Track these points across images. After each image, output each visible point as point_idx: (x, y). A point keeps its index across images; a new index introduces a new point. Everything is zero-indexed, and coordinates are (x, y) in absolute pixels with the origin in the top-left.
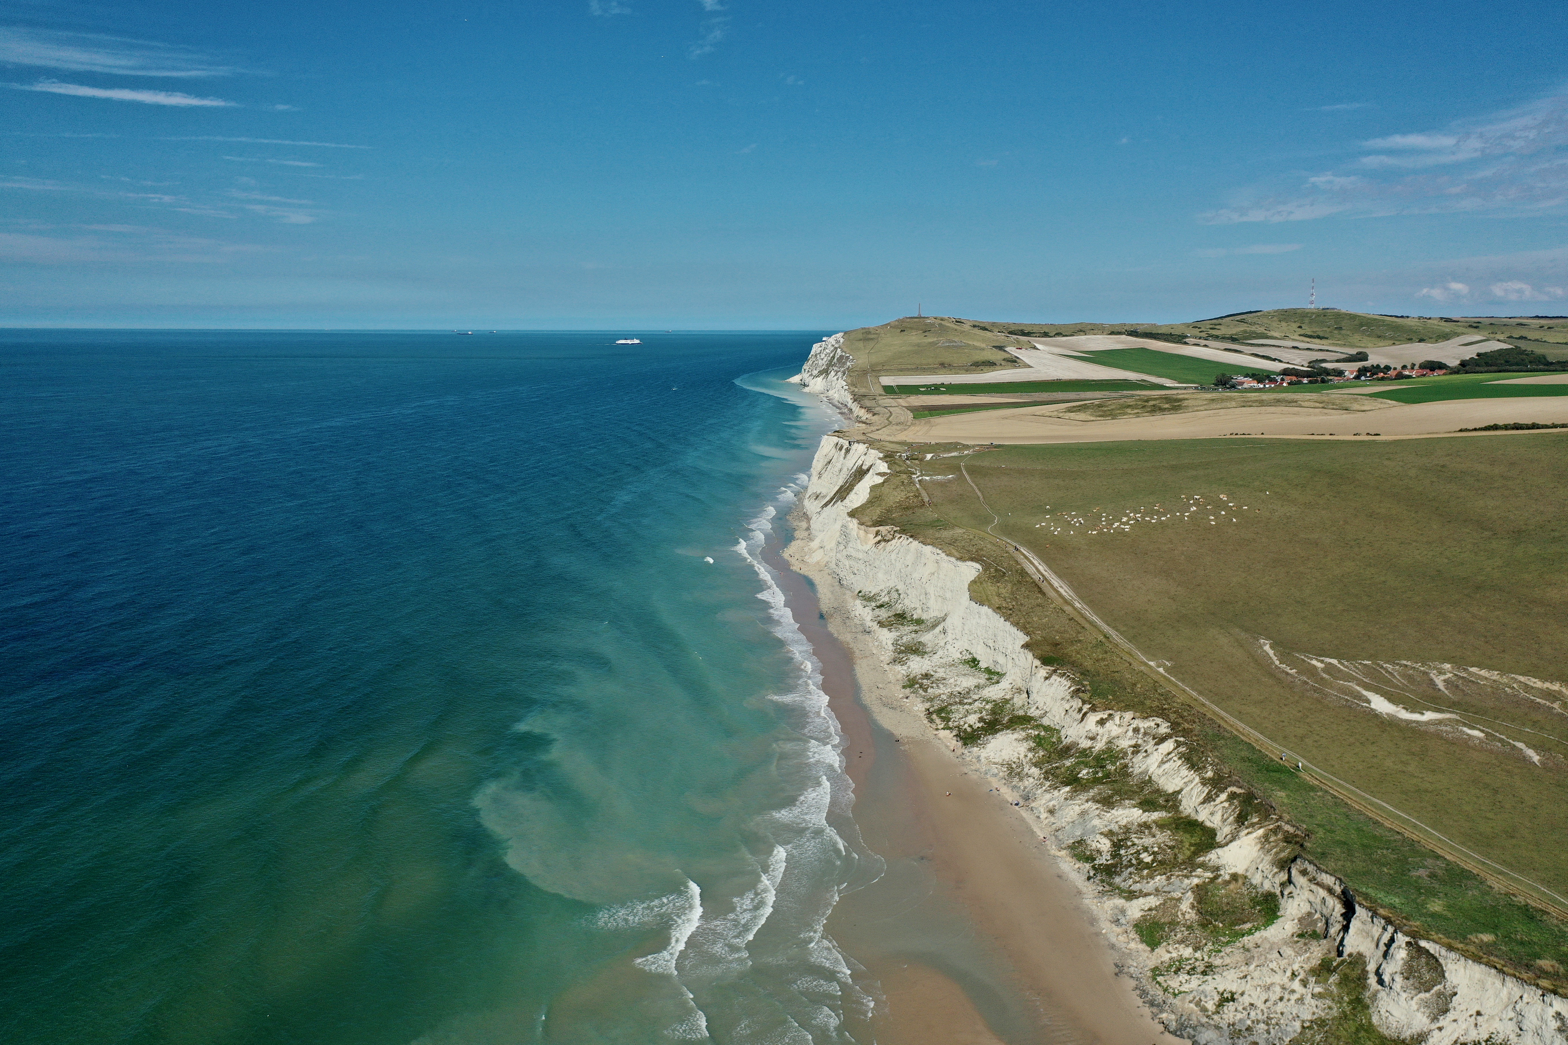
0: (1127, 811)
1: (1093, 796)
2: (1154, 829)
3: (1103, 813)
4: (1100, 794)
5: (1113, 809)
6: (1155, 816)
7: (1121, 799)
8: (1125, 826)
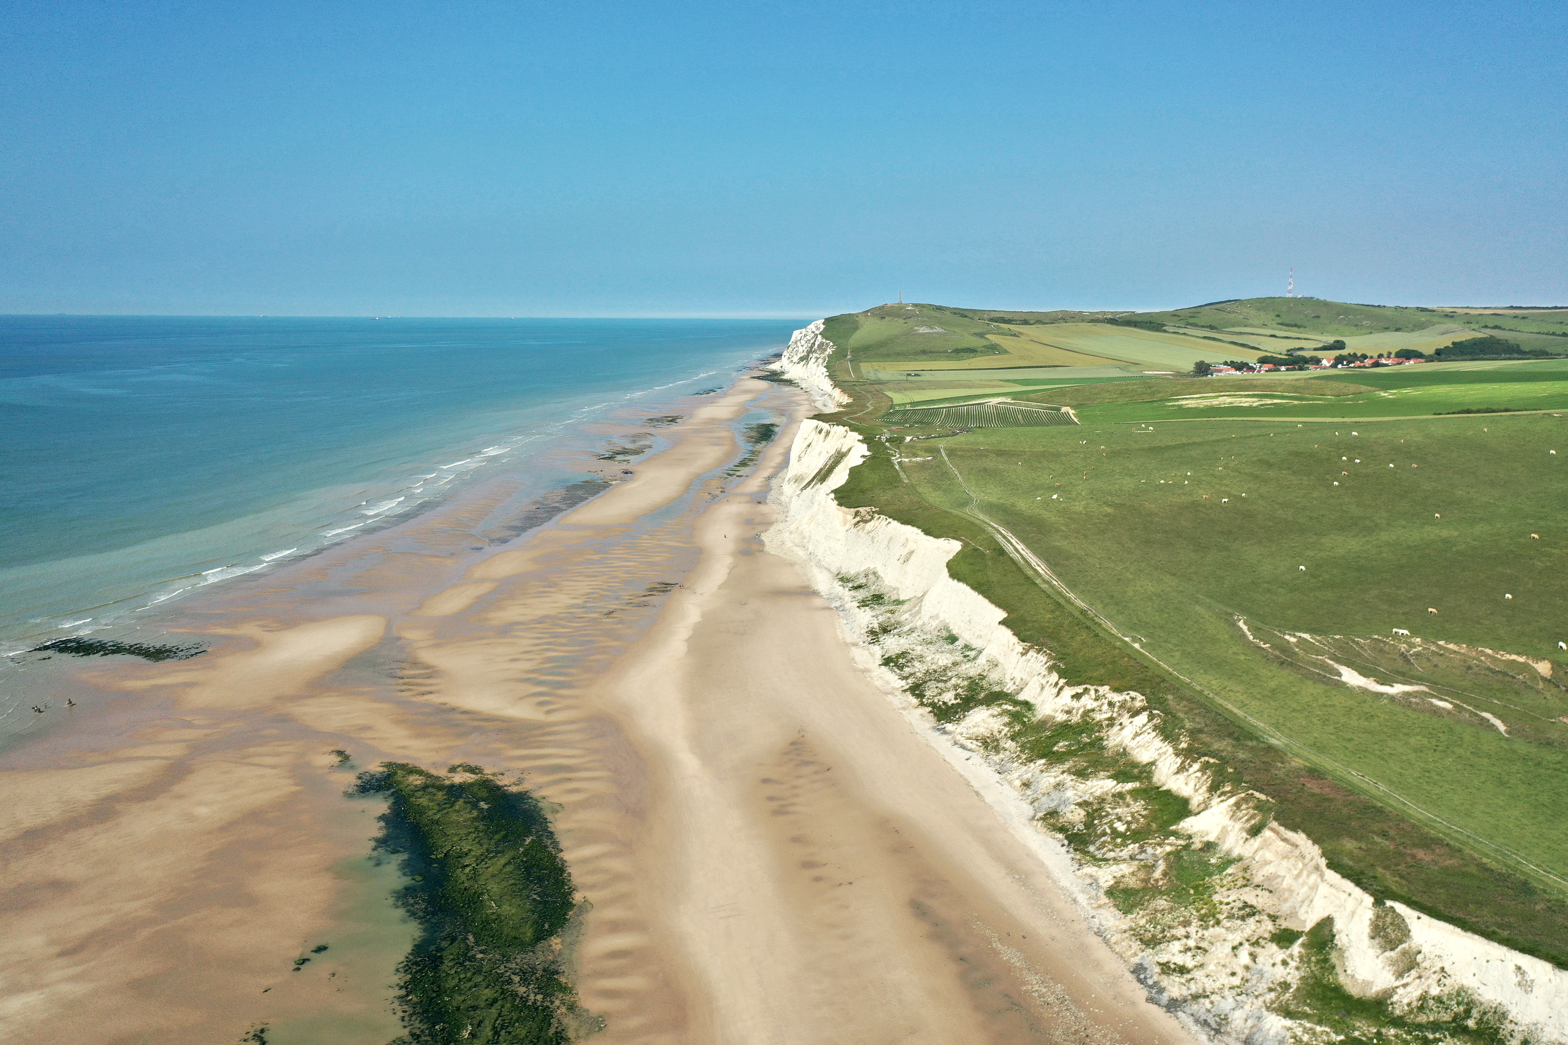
0: (1101, 783)
1: (1068, 769)
2: (1128, 799)
3: (1078, 784)
4: (1075, 766)
5: (1088, 780)
6: (1129, 786)
7: (1096, 771)
8: (1099, 797)
